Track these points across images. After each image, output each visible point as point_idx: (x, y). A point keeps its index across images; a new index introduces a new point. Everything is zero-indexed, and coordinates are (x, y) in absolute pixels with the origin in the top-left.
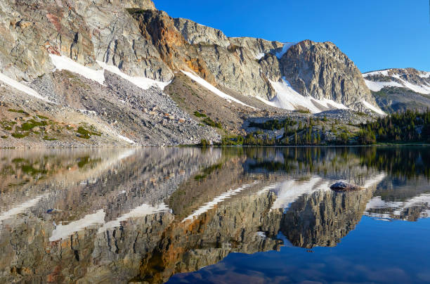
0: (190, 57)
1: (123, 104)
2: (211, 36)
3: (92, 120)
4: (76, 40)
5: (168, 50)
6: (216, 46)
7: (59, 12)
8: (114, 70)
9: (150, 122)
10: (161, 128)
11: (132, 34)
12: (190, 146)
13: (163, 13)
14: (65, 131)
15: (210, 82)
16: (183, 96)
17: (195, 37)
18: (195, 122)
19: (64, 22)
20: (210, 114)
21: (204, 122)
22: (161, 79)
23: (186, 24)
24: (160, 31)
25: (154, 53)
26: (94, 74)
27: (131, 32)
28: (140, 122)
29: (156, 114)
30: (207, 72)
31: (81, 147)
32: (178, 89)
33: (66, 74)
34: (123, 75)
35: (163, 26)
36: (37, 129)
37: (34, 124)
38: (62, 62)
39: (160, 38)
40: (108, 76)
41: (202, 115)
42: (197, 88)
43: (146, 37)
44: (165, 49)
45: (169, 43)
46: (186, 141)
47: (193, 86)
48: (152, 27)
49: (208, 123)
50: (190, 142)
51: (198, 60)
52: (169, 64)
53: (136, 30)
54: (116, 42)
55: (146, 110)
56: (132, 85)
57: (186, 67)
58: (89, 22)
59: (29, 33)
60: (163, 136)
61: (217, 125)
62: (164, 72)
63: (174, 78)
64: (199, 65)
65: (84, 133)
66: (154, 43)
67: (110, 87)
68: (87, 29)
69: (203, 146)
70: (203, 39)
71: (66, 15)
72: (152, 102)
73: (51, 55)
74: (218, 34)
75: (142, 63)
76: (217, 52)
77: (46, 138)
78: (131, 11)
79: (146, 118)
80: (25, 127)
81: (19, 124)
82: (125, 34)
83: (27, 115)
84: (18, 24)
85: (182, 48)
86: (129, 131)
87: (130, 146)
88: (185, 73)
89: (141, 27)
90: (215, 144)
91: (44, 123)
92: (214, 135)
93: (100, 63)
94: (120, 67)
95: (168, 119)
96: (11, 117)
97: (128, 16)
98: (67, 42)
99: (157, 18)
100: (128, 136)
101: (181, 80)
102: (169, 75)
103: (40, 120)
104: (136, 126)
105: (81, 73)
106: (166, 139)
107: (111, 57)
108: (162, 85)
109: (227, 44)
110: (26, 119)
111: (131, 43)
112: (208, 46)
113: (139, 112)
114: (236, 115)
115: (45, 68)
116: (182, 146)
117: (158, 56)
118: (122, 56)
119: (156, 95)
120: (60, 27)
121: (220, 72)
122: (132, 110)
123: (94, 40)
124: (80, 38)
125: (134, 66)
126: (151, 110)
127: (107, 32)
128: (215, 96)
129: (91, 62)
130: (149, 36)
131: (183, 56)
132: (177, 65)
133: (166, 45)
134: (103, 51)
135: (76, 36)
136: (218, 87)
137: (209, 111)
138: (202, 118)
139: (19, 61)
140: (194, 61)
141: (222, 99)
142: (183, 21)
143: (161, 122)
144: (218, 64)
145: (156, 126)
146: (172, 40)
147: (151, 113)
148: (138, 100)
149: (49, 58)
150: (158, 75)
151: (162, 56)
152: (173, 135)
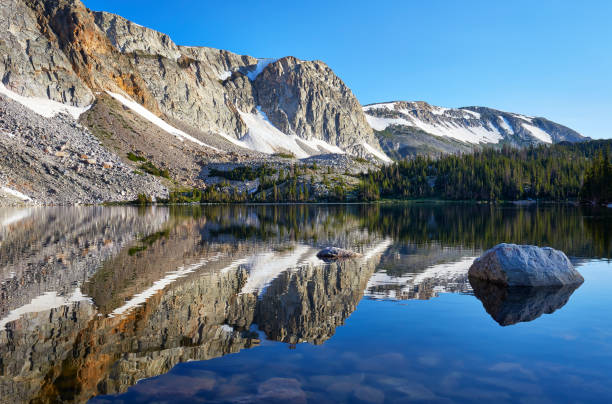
0: (120, 72)
1: (10, 138)
2: (153, 43)
5: (85, 58)
6: (160, 58)
9: (55, 168)
10: (75, 177)
11: (26, 30)
12: (121, 204)
15: (151, 110)
16: (109, 130)
17: (128, 43)
18: (129, 168)
20: (151, 157)
21: (142, 168)
22: (75, 103)
23: (113, 22)
24: (71, 29)
25: (62, 62)
27: (24, 28)
28: (38, 165)
29: (66, 155)
30: (147, 95)
32: (101, 119)
34: (11, 95)
35: (76, 21)
39: (72, 40)
41: (140, 159)
42: (131, 117)
43: (48, 37)
44: (80, 57)
45: (86, 48)
46: (114, 197)
47: (125, 114)
48: (61, 27)
49: (149, 169)
50: (121, 198)
51: (132, 77)
52: (87, 80)
53: (32, 25)
55: (49, 149)
56: (26, 110)
57: (114, 86)
60: (78, 189)
61: (162, 174)
62: (78, 92)
63: (96, 102)
64: (135, 85)
66: (62, 47)
69: (141, 204)
70: (141, 46)
72: (60, 137)
74: (163, 40)
75: (43, 77)
76: (162, 66)
79: (50, 161)
82: (13, 30)
85: (107, 57)
86: (22, 181)
87: (22, 204)
88: (113, 95)
89: (40, 22)
90: (159, 200)
92: (157, 188)
94: (5, 81)
95: (86, 163)
97: (18, 2)
99: (67, 9)
100: (19, 188)
101: (106, 105)
102: (86, 96)
104: (32, 174)
106: (82, 193)
108: (76, 113)
109: (177, 55)
111: (24, 45)
112: (148, 57)
113: (37, 152)
114: (190, 159)
116: (108, 204)
117: (69, 67)
118: (8, 64)
119: (65, 127)
121: (166, 96)
122: (27, 149)
125: (30, 81)
126: (59, 149)
128: (159, 131)
130: (54, 36)
131: (108, 69)
132: (98, 81)
133: (82, 52)
136: (164, 117)
137: (150, 153)
138: (139, 163)
140: (126, 78)
141: (169, 135)
142: (108, 16)
143: (75, 168)
144: (164, 84)
145: (67, 173)
146: (92, 43)
147: (57, 153)
148: (35, 134)
150: (68, 96)
151: (75, 68)
152: (94, 188)
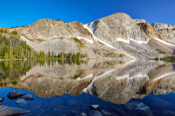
0: (156, 34)
1: (134, 48)
2: (166, 26)
3: (125, 53)
4: (123, 34)
5: (149, 33)
6: (167, 29)
7: (119, 28)
9: (140, 53)
13: (147, 23)
14: (117, 55)
15: (163, 40)
16: (152, 45)
17: (160, 28)
18: (156, 52)
19: (120, 30)
20: (161, 50)
21: (159, 52)
22: (146, 41)
24: (146, 28)
25: (144, 34)
26: (127, 41)
27: (138, 29)
28: (137, 52)
29: (143, 50)
30: (162, 37)
31: (120, 59)
32: (151, 43)
33: (120, 42)
34: (135, 41)
35: (147, 26)
36: (110, 55)
37: (110, 54)
38: (119, 39)
39: (146, 30)
40: (131, 41)
41: (159, 50)
42: (158, 42)
43: (142, 30)
44: (148, 33)
45: (149, 31)
46: (151, 58)
47: (156, 42)
48: (144, 27)
49: (161, 52)
50: (153, 58)
51: (159, 34)
52: (149, 36)
54: (133, 33)
55: (140, 49)
56: (137, 43)
57: (155, 37)
58: (126, 29)
59: (112, 34)
61: (164, 53)
62: (147, 39)
63: (150, 40)
64: (159, 36)
65: (121, 56)
66: (144, 31)
67: (131, 44)
68: (126, 31)
69: (157, 59)
70: (163, 28)
71: (121, 28)
72: (142, 47)
73: (117, 38)
74: (168, 25)
75: (140, 37)
76: (168, 31)
77: (112, 57)
78: (138, 24)
79: (139, 51)
80: (108, 54)
81: (107, 54)
82: (136, 30)
83: (109, 52)
84: (110, 32)
85: (153, 31)
86: (134, 55)
87: (133, 59)
88: (154, 38)
89: (140, 28)
90: (161, 59)
91: (112, 54)
92: (162, 56)
93: (129, 38)
94: (134, 39)
95: (147, 52)
96: (105, 52)
97: (137, 25)
98: (121, 34)
99: (145, 24)
101: (152, 41)
102: (148, 39)
103: (111, 53)
104: (136, 54)
105: (124, 41)
106: (145, 57)
107: (132, 36)
108: (146, 43)
109: (172, 28)
110: (108, 53)
111: (137, 32)
112: (165, 29)
113: (138, 50)
114: (171, 50)
115: (115, 41)
116: (149, 59)
117: (145, 35)
118: (134, 36)
119: (144, 45)
120: (119, 31)
121: (169, 37)
122: (136, 50)
123: (127, 33)
125: (138, 38)
126: (142, 49)
127: (131, 30)
128: (164, 44)
129: (126, 38)
130: (143, 30)
131: (153, 34)
132: (151, 36)
133: (148, 31)
134: (130, 35)
135: (123, 33)
136: (167, 41)
137: (161, 49)
138: (158, 51)
139: (110, 40)
140: (157, 35)
141: (167, 45)
142: (155, 24)
143: (144, 53)
144: (168, 34)
145: (142, 53)
146: (150, 29)
147: (141, 50)
148: (138, 47)
149: (116, 39)
150: (145, 40)
151: (147, 34)
152: (147, 56)
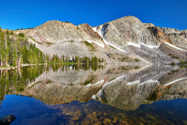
0: (166, 38)
1: (146, 53)
2: (173, 31)
3: (138, 57)
4: (133, 38)
5: (159, 37)
6: (175, 34)
7: (129, 31)
8: (143, 44)
9: (154, 57)
10: (158, 59)
11: (148, 34)
12: (168, 64)
13: (158, 27)
14: (132, 60)
15: (173, 45)
16: (164, 50)
17: (167, 32)
18: (169, 57)
19: (130, 34)
20: (174, 55)
21: (172, 57)
22: (157, 45)
23: (164, 29)
24: (156, 32)
25: (155, 38)
26: (138, 46)
28: (151, 57)
29: (156, 55)
30: (172, 42)
31: (136, 64)
32: (163, 48)
33: (131, 46)
34: (146, 45)
35: (157, 30)
36: (126, 59)
37: (125, 58)
38: (130, 43)
39: (157, 34)
40: (141, 46)
41: (172, 55)
44: (158, 37)
45: (159, 35)
47: (168, 46)
48: (154, 31)
49: (174, 57)
50: (168, 63)
51: (169, 39)
52: (159, 41)
53: (149, 33)
54: (144, 37)
55: (153, 54)
56: (148, 48)
57: (165, 41)
58: (136, 33)
59: (123, 38)
60: (158, 61)
61: (177, 58)
62: (158, 43)
63: (161, 45)
64: (170, 40)
65: (137, 60)
66: (155, 36)
67: (142, 49)
68: (136, 35)
69: (172, 64)
70: (170, 32)
71: (131, 32)
72: (154, 52)
73: (127, 42)
74: (176, 30)
75: (151, 41)
76: (175, 36)
77: (128, 62)
78: (148, 28)
80: (123, 59)
81: (122, 58)
82: (146, 34)
83: (123, 56)
84: (120, 36)
85: (164, 36)
87: (149, 64)
88: (165, 43)
89: (151, 32)
90: (177, 64)
91: (127, 58)
92: (176, 61)
93: (139, 42)
94: (145, 43)
95: (160, 56)
96: (120, 57)
97: (147, 29)
98: (131, 38)
99: (156, 28)
100: (148, 61)
101: (163, 45)
102: (159, 44)
103: (126, 57)
104: (150, 59)
105: (135, 46)
106: (159, 62)
107: (142, 41)
108: (157, 47)
109: (179, 33)
110: (123, 57)
111: (148, 36)
112: (172, 34)
113: (151, 55)
114: (184, 55)
115: (126, 45)
116: (165, 64)
117: (156, 39)
118: (145, 40)
119: (155, 50)
120: (129, 35)
121: (176, 42)
122: (149, 54)
123: (138, 37)
124: (134, 37)
125: (149, 42)
127: (141, 34)
128: (176, 49)
129: (137, 43)
130: (153, 34)
131: (164, 38)
132: (162, 41)
133: (158, 36)
134: (140, 40)
135: (133, 37)
136: (177, 46)
138: (171, 56)
139: (121, 44)
140: (168, 39)
141: (178, 50)
142: (163, 28)
143: (158, 57)
144: (176, 39)
145: (156, 58)
146: (160, 34)
148: (150, 52)
149: (127, 43)
150: (156, 44)
151: (157, 39)
152: (162, 61)
